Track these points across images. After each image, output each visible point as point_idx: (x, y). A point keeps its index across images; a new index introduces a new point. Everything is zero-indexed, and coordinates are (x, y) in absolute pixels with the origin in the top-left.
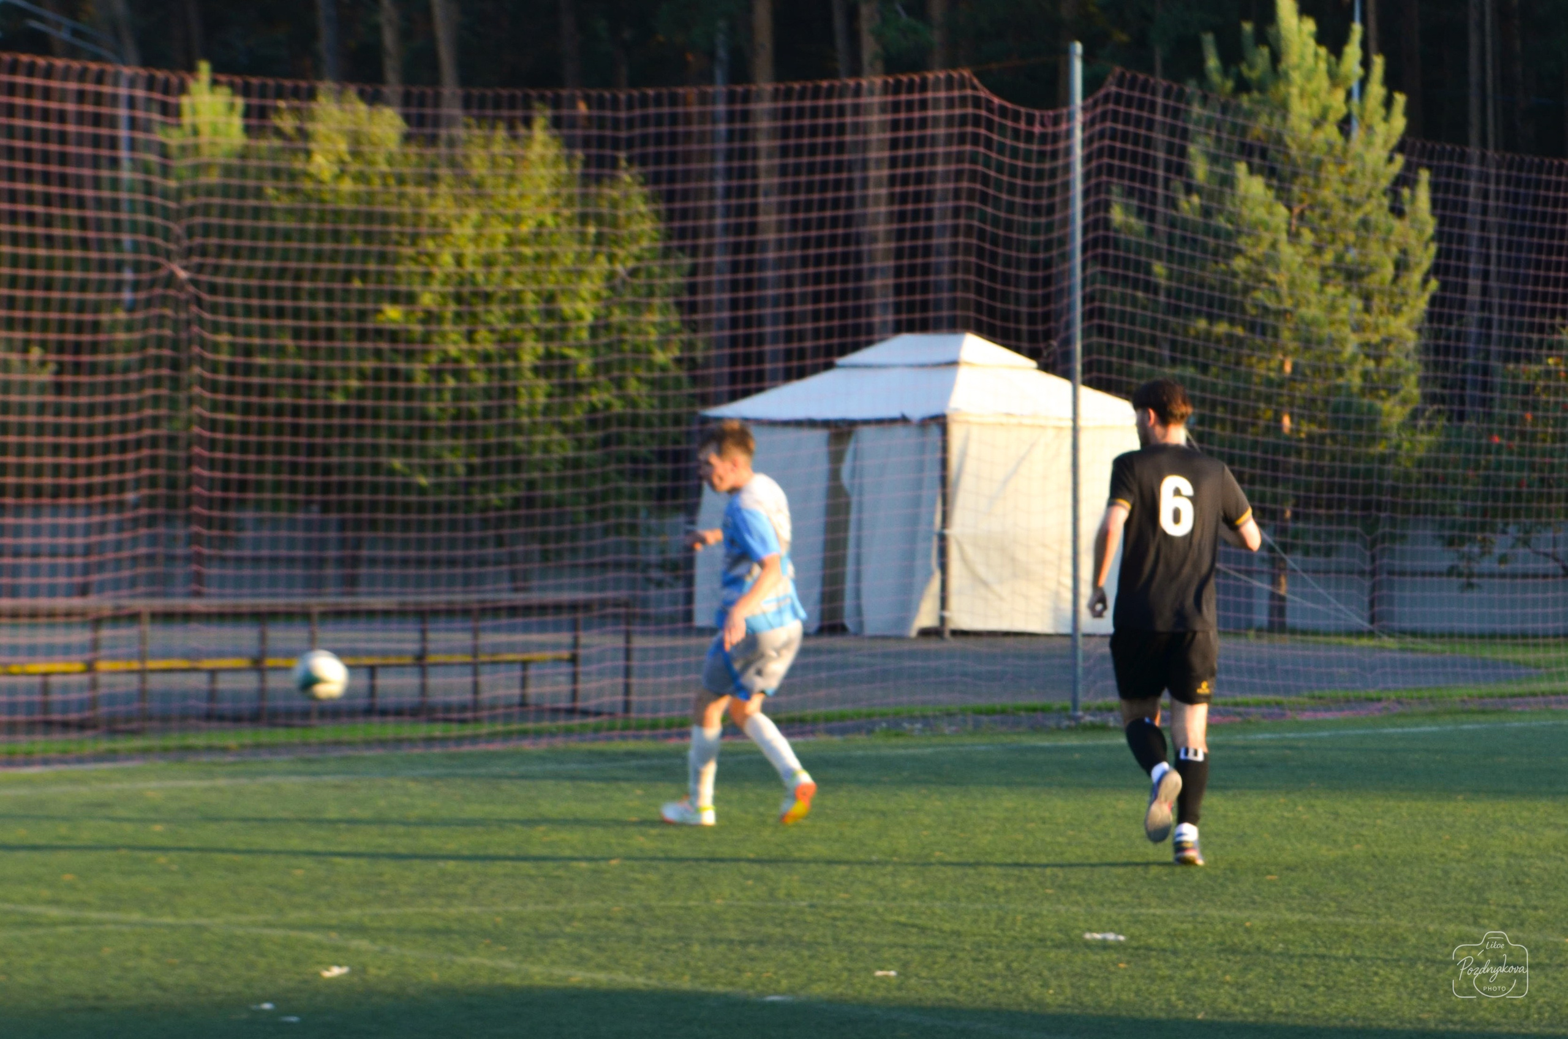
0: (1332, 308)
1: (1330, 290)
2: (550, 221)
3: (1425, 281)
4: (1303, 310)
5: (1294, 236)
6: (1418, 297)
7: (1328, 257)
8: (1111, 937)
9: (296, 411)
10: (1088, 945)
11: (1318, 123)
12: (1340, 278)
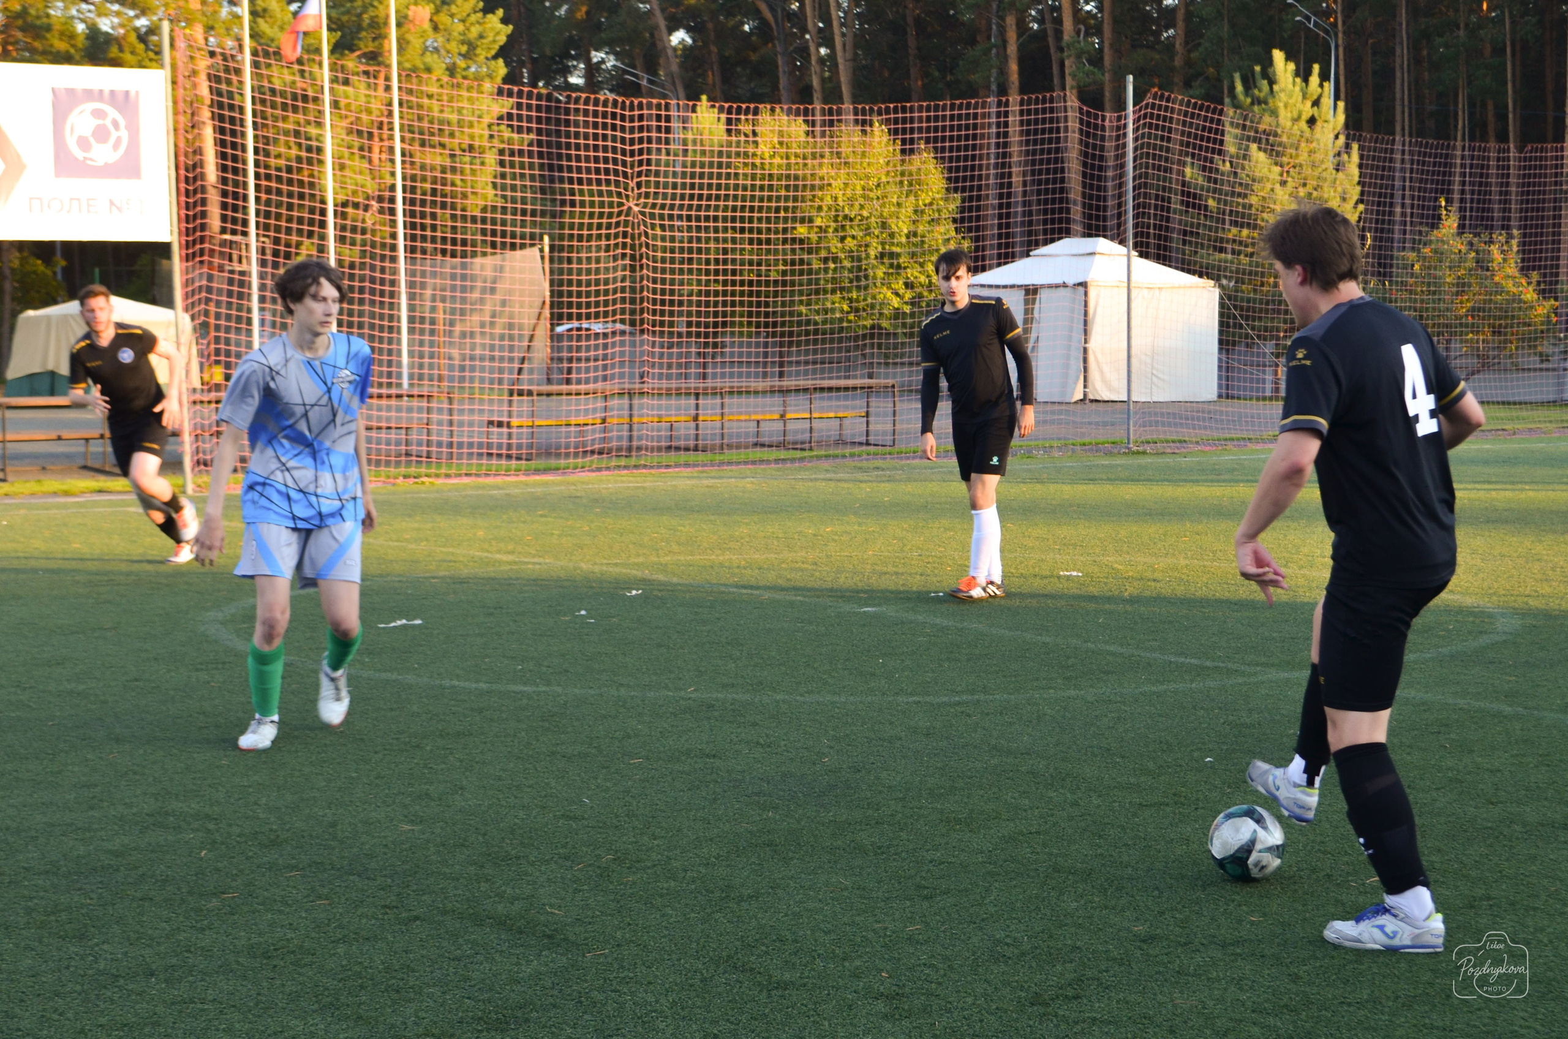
2: (884, 179)
5: (1283, 183)
9: (751, 283)
11: (1296, 120)
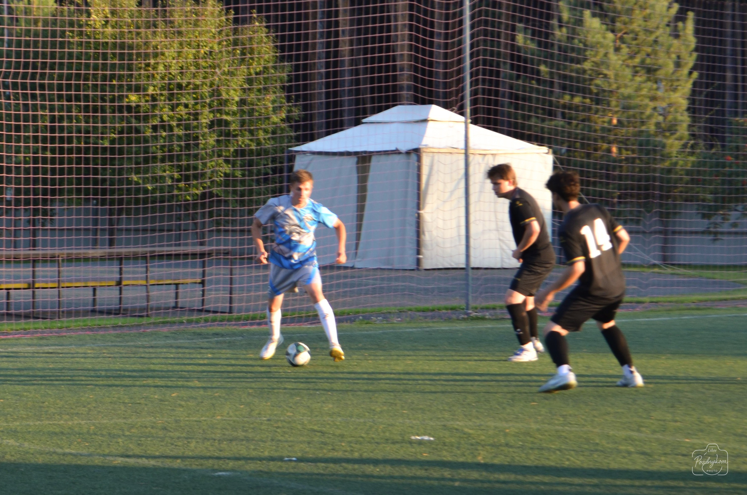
0: (638, 89)
1: (638, 79)
2: (216, 48)
3: (690, 73)
4: (622, 90)
5: (617, 50)
6: (687, 81)
7: (637, 60)
8: (426, 438)
10: (411, 442)
12: (643, 72)
